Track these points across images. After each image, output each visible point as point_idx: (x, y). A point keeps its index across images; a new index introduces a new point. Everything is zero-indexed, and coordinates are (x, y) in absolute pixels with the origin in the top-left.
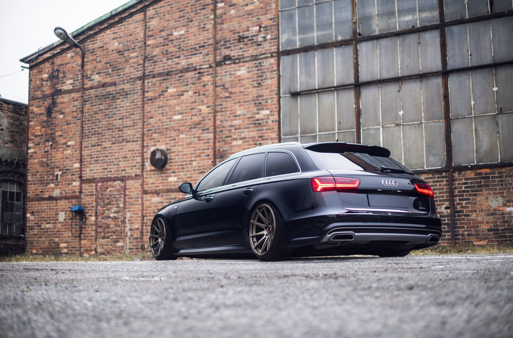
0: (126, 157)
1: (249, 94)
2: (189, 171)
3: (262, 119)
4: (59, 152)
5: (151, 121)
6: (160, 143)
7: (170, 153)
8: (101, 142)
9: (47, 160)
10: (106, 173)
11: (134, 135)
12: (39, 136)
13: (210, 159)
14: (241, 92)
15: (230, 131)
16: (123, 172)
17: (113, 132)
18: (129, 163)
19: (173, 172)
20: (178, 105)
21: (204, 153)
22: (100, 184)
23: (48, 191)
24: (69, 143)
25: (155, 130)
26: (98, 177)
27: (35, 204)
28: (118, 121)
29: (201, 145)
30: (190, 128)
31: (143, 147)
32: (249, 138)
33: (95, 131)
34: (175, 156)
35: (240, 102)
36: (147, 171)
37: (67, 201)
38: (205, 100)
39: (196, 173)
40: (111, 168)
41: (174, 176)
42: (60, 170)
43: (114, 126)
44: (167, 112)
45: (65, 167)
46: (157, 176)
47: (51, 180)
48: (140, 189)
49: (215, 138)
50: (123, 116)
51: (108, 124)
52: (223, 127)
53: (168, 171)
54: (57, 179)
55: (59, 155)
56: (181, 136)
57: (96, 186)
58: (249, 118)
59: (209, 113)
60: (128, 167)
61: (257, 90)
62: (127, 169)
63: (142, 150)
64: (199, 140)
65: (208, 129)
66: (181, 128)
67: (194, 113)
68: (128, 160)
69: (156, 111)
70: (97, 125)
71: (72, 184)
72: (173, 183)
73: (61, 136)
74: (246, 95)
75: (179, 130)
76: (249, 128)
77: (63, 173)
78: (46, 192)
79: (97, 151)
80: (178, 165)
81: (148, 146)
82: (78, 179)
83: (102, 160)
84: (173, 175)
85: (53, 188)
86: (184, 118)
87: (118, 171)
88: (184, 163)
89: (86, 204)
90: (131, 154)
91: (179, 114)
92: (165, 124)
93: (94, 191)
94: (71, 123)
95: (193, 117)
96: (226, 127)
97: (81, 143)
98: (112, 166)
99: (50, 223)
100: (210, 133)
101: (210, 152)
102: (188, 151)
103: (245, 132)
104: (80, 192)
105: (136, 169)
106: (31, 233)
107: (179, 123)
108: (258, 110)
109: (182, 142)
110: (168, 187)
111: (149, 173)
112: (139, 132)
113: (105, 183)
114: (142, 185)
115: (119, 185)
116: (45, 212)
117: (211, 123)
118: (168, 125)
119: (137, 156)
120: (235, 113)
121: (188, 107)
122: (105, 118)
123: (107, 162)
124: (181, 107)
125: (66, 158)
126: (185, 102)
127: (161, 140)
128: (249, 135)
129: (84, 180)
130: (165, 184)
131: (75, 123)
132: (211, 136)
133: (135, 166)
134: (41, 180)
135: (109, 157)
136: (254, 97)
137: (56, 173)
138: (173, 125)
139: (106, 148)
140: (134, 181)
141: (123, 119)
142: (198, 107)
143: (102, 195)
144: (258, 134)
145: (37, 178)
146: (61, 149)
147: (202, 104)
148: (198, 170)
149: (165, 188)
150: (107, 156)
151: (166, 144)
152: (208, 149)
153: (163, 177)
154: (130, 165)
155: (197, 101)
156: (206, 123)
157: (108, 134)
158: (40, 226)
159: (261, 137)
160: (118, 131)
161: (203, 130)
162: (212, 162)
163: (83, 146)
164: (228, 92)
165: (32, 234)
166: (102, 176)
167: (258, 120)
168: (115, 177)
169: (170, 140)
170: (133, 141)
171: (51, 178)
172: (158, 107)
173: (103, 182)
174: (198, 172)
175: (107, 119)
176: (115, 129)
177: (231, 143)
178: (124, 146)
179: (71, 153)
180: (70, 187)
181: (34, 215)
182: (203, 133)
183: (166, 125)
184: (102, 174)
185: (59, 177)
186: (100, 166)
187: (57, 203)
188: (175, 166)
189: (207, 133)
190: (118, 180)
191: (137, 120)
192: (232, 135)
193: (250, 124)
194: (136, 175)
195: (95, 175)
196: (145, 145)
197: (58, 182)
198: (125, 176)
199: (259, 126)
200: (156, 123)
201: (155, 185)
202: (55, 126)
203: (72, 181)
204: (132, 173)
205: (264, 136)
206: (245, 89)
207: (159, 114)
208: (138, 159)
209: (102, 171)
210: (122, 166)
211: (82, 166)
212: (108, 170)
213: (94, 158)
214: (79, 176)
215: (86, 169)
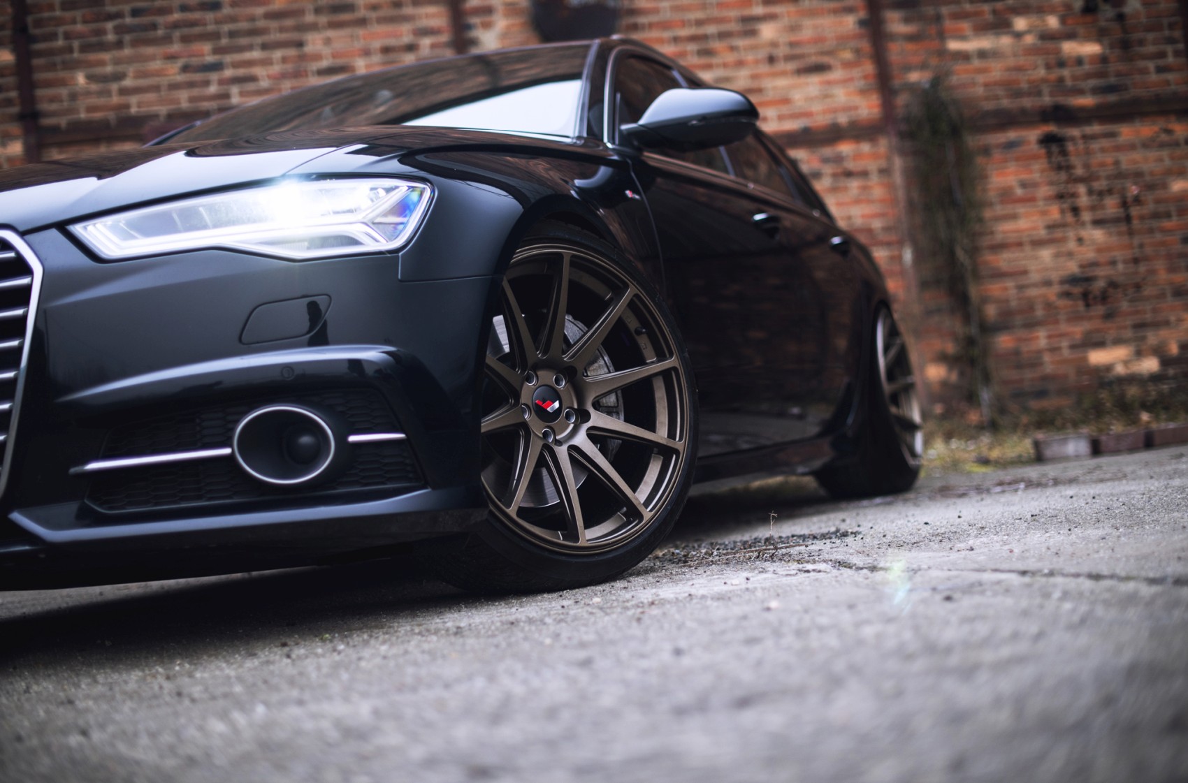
0: (351, 8)
2: (740, 64)
10: (213, 89)
13: (849, 10)
26: (163, 110)
39: (783, 74)
40: (250, 63)
60: (366, 53)
62: (360, 62)
80: (676, 40)
82: (15, 127)
83: (176, 25)
87: (297, 74)
88: (711, 29)
98: (256, 54)
123: (215, 36)
129: (55, 129)
135: (227, 10)
150: (216, 6)
154: (376, 45)
162: (861, 23)
166: (185, 105)
174: (791, 66)
184: (183, 95)
186: (171, 58)
188: (663, 41)
195: (133, 100)
208: (427, 16)
209: (180, 78)
210: (326, 51)
211: (37, 62)
212: (228, 73)
213: (118, 15)
214: (15, 110)
215: (62, 74)
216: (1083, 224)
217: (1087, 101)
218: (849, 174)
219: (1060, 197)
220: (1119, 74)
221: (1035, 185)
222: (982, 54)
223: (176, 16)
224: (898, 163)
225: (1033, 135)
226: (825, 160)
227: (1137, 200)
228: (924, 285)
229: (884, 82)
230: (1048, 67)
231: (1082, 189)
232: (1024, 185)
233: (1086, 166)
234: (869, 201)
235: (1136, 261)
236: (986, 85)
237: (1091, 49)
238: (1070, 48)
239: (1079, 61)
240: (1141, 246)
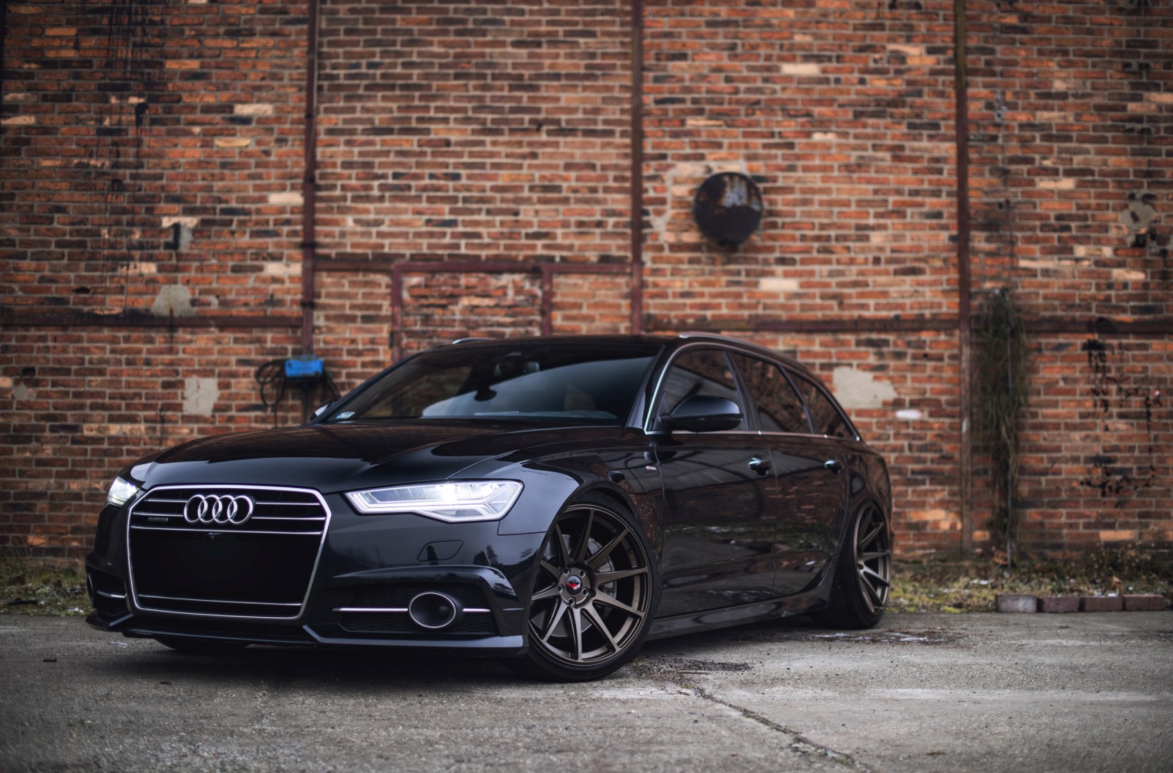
0: (557, 189)
1: (1101, 33)
2: (852, 262)
3: (1152, 119)
4: (183, 140)
5: (674, 67)
6: (723, 152)
7: (767, 191)
8: (420, 120)
9: (115, 165)
10: (447, 240)
11: (596, 111)
12: (67, 63)
13: (945, 227)
14: (1067, 20)
15: (1024, 142)
16: (539, 243)
17: (485, 88)
18: (572, 212)
19: (782, 261)
20: (804, 28)
21: (921, 205)
22: (415, 280)
23: (121, 290)
24: (242, 110)
25: (695, 101)
26: (408, 252)
27: (44, 339)
28: (510, 50)
29: (906, 177)
30: (858, 115)
31: (638, 157)
32: (1102, 174)
33: (384, 76)
34: (795, 203)
35: (1065, 53)
36: (660, 248)
37: (229, 336)
38: (922, 27)
39: (887, 273)
40: (477, 223)
41: (787, 275)
42: (189, 212)
43: (491, 65)
44: (754, 47)
45: (220, 201)
46: (708, 268)
47: (141, 246)
48: (625, 311)
49: (962, 160)
50: (536, 34)
51: (457, 56)
52: (998, 126)
53: (761, 256)
54: (174, 245)
55: (188, 151)
56: (818, 137)
57: (396, 288)
58: (1099, 108)
59: (934, 72)
60: (565, 225)
61: (1130, 24)
62: (559, 231)
63: (636, 168)
64: (896, 158)
65: (936, 126)
66: (817, 110)
67: (872, 65)
68: (566, 201)
69: (700, 36)
70: (398, 54)
71: (260, 269)
72: (782, 300)
73: (195, 76)
74: (1089, 32)
75: (809, 114)
76: (1104, 140)
77: (204, 223)
78: (107, 291)
79: (401, 153)
80: (804, 238)
81: (664, 157)
82: (297, 253)
83: (424, 189)
84: (780, 269)
85: (152, 281)
86: (832, 76)
87: (511, 236)
88: (833, 233)
89: (338, 352)
90: (578, 179)
91: (807, 59)
92: (742, 86)
93: (386, 304)
94: (251, 33)
95: (867, 77)
96: (1007, 127)
97: (310, 115)
98: (483, 217)
99: (132, 420)
100: (944, 138)
101: (946, 204)
102: (851, 192)
103: (1087, 152)
104: (309, 303)
105: (605, 235)
106: (16, 456)
107: (808, 91)
108: (1134, 86)
109: (823, 157)
110: (760, 311)
111: (667, 253)
112: (619, 101)
113: (441, 278)
114: (635, 297)
115: (519, 290)
116: (101, 372)
117: (944, 107)
118: (759, 91)
119: (607, 190)
120: (1048, 84)
121: (849, 38)
122: (445, 33)
123: (454, 200)
124: (817, 36)
125: (224, 166)
126: (831, 19)
127: (726, 141)
128: (1105, 163)
129: (325, 258)
130: (745, 300)
131: (274, 34)
132: (947, 149)
133: (599, 224)
134: (82, 244)
135: (464, 181)
136: (1118, 43)
137: (166, 222)
138: (779, 95)
139: (447, 143)
140: (592, 278)
141: (539, 45)
142: (892, 47)
143: (427, 320)
144: (1139, 163)
145: (55, 232)
146: (197, 130)
147: (909, 40)
148: (890, 261)
149: (746, 313)
150: (456, 177)
151: (749, 158)
152: (936, 194)
153: (738, 273)
154: (573, 219)
155: (888, 23)
156: (926, 106)
157: (457, 94)
158: (75, 428)
159: (1148, 174)
160: (512, 88)
161: (911, 126)
162: (952, 238)
163: (321, 128)
164: (1016, 11)
165: (27, 462)
166: (425, 251)
167: (1138, 119)
168: (496, 258)
169: (765, 146)
170: (588, 133)
171: (137, 236)
172: (710, 24)
173: (433, 272)
174: (892, 267)
175: (451, 38)
176: (495, 77)
177: (1032, 183)
178: (544, 144)
179: (253, 148)
180: (251, 281)
181: (36, 384)
182: (915, 138)
183: (748, 90)
184: (425, 242)
185: (186, 238)
186: (419, 213)
187: (171, 340)
188: (793, 238)
189: (931, 138)
190: (512, 271)
191: (604, 55)
192: (1037, 157)
193: (1106, 129)
194: (605, 259)
195: (387, 242)
196: (648, 150)
197: (180, 257)
198: (551, 259)
199: (1140, 140)
200: (703, 78)
201: (698, 301)
202: (162, 35)
203: (257, 256)
204: (583, 248)
205: (1161, 174)
206: (1084, 11)
207: (713, 47)
208: (614, 201)
209: (425, 229)
210: (535, 220)
211: (318, 205)
212: (461, 229)
213: (384, 176)
214: (299, 240)
215: (336, 216)
216: (1111, 416)
217: (1127, 317)
218: (926, 356)
219: (1095, 392)
220: (1156, 299)
221: (1076, 381)
222: (1046, 272)
223: (427, 182)
224: (967, 351)
225: (1080, 340)
226: (909, 344)
227: (1157, 401)
228: (975, 450)
229: (964, 287)
230: (1098, 287)
231: (1114, 387)
232: (1065, 380)
233: (1119, 369)
234: (940, 380)
235: (1150, 450)
236: (1046, 297)
237: (1137, 276)
238: (1118, 274)
239: (1125, 285)
240: (1156, 438)
